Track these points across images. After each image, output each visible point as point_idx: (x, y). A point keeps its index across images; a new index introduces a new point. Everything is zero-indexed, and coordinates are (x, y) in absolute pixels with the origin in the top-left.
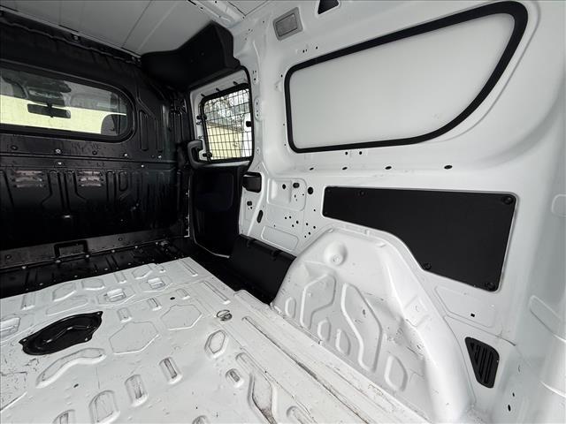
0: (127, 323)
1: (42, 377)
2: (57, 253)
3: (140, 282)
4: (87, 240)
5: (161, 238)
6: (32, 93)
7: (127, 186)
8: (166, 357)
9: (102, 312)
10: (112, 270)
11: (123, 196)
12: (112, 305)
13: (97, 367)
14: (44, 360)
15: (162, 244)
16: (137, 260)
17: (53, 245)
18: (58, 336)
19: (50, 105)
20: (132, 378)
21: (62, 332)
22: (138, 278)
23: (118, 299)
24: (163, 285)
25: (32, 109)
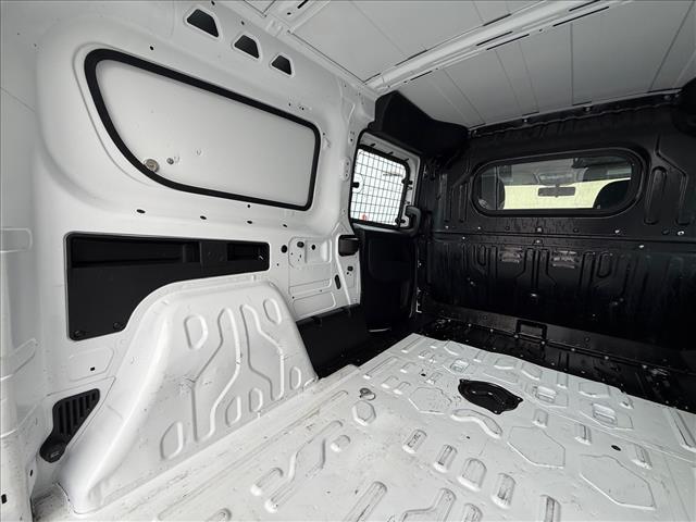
0: (536, 427)
1: (456, 413)
2: (518, 329)
3: (582, 399)
4: (548, 325)
5: (658, 363)
6: (542, 178)
7: (609, 273)
8: (554, 497)
9: (521, 400)
10: (559, 368)
11: (601, 284)
12: (536, 401)
13: (489, 438)
14: (464, 403)
15: (655, 372)
16: (596, 374)
17: (516, 319)
18: (480, 393)
19: (557, 186)
20: (507, 476)
21: (484, 393)
22: (582, 393)
23: (547, 400)
24: (613, 423)
25: (541, 192)
